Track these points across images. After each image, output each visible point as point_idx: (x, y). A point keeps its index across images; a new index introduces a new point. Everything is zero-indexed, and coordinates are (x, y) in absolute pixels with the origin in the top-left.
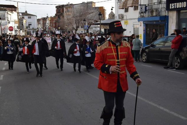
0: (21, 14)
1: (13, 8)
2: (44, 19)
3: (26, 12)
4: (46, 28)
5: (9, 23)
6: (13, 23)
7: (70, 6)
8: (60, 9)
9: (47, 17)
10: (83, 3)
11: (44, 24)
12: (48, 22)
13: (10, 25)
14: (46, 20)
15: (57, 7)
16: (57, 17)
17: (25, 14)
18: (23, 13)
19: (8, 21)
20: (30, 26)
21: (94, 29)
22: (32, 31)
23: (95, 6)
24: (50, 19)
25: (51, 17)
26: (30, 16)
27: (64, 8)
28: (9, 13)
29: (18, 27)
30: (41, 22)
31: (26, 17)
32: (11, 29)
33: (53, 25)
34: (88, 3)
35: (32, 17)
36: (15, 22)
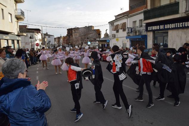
0: (43, 35)
1: (38, 31)
2: (59, 38)
3: (47, 33)
4: (60, 44)
5: (36, 41)
6: (39, 41)
7: (77, 29)
8: (70, 31)
9: (61, 36)
10: (86, 27)
11: (59, 41)
12: (61, 40)
13: (36, 42)
14: (60, 39)
15: (67, 30)
16: (68, 36)
17: (46, 34)
18: (44, 34)
19: (35, 39)
20: (50, 43)
21: (93, 44)
22: (51, 46)
23: (94, 28)
24: (63, 38)
25: (64, 37)
26: (49, 36)
27: (73, 30)
28: (36, 34)
29: (42, 44)
30: (57, 40)
31: (47, 37)
32: (37, 45)
33: (65, 42)
34: (89, 27)
35: (51, 36)
36: (40, 40)
